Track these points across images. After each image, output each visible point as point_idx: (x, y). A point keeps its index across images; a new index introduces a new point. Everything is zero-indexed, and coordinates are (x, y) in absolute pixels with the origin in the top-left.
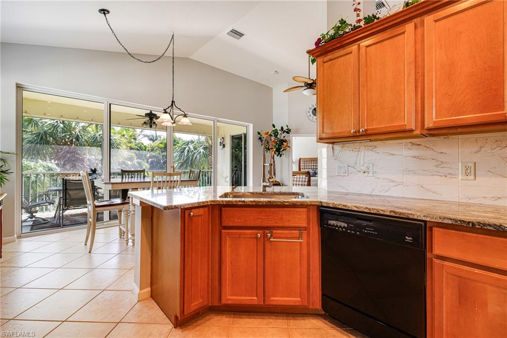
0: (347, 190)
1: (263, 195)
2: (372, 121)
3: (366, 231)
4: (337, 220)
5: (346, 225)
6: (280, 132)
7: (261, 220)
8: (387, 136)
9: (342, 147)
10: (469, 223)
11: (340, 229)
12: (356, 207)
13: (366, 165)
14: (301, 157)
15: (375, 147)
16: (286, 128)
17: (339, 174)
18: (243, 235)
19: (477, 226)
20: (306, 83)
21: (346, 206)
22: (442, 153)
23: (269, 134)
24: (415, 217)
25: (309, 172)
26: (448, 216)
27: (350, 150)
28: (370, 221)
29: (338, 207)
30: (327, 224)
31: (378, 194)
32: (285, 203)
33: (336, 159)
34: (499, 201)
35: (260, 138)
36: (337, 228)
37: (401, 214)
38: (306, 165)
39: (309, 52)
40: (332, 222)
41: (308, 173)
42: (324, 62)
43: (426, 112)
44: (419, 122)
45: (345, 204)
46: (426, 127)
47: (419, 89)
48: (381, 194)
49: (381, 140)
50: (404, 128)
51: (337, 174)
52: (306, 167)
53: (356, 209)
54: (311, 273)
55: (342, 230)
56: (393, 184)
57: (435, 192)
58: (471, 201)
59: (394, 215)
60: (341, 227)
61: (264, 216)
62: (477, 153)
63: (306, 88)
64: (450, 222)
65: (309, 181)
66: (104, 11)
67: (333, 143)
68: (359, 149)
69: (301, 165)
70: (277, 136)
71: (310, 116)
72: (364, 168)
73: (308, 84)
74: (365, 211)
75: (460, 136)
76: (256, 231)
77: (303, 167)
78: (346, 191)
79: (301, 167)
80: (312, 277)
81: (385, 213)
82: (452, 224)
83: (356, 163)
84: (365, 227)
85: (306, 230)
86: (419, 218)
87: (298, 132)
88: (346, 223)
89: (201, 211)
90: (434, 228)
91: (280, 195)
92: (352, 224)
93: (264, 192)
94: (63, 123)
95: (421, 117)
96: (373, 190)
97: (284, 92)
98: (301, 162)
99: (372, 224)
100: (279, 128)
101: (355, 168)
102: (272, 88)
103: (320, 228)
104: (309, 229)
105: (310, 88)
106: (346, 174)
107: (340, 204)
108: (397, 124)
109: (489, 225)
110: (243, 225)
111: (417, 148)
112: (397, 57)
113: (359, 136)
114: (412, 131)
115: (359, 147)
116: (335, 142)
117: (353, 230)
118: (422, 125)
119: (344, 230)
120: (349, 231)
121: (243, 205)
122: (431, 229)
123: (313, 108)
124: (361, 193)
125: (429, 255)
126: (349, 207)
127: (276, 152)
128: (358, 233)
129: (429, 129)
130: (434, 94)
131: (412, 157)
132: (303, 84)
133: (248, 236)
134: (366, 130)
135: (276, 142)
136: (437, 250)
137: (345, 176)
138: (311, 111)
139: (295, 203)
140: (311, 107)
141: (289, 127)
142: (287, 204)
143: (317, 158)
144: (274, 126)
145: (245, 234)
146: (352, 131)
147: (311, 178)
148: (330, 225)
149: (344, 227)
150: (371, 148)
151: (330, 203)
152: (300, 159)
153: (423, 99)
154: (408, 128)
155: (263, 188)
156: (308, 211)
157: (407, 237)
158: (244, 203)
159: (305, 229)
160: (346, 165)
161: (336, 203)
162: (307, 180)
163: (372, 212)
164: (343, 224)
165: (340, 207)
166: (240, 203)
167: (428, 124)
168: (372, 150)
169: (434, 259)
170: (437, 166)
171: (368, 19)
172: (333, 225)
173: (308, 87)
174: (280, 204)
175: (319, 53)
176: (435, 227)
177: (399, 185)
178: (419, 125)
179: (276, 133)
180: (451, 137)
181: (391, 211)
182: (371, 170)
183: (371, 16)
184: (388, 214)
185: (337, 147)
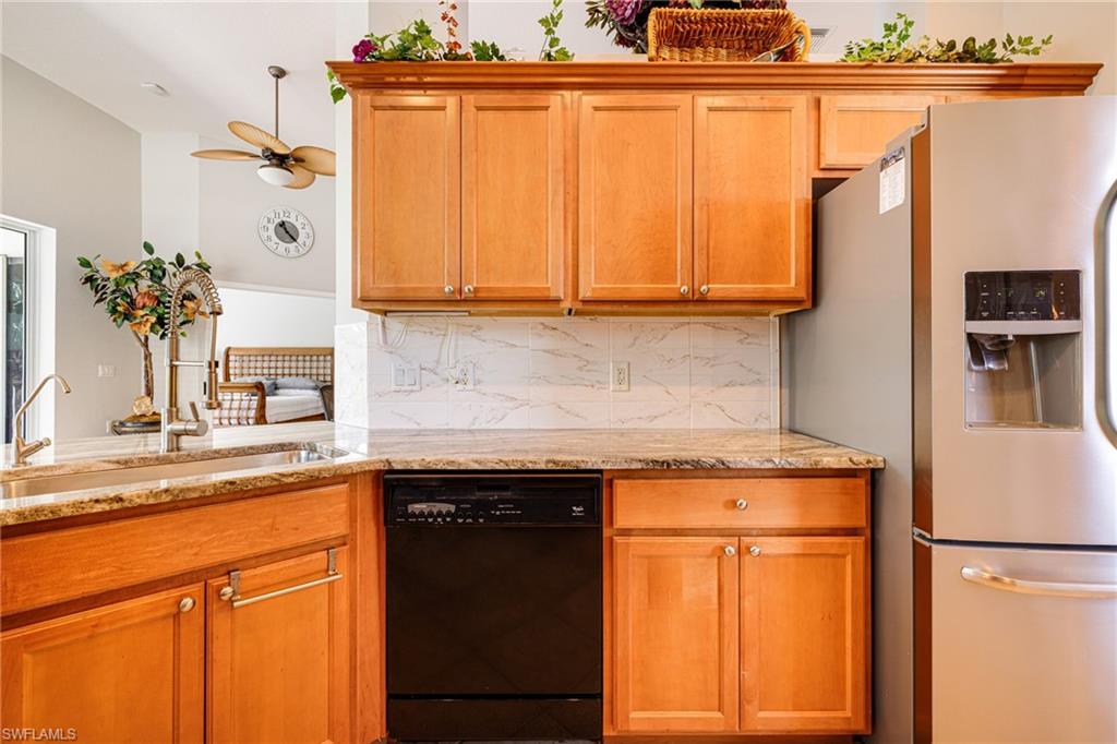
0: (418, 424)
1: (171, 462)
2: (488, 272)
3: (498, 513)
4: (430, 499)
5: (452, 508)
6: (171, 269)
7: (195, 550)
8: (506, 308)
9: (408, 325)
10: (663, 462)
11: (439, 520)
12: (476, 462)
13: (460, 366)
14: (232, 346)
15: (479, 328)
16: (196, 260)
17: (398, 388)
18: (111, 623)
19: (674, 467)
20: (267, 149)
21: (453, 462)
22: (587, 345)
23: (130, 269)
24: (589, 466)
25: (261, 384)
26: (633, 455)
27: (425, 332)
28: (506, 488)
29: (434, 467)
30: (407, 515)
31: (484, 426)
32: (286, 480)
33: (391, 353)
34: (656, 422)
35: (89, 279)
36: (430, 520)
37: (565, 464)
38: (245, 365)
39: (335, 67)
40: (417, 506)
41: (259, 387)
42: (375, 108)
43: (581, 270)
44: (570, 283)
45: (451, 458)
46: (580, 297)
47: (570, 224)
48: (492, 426)
49: (490, 315)
50: (546, 294)
51: (393, 388)
52: (245, 371)
53: (477, 467)
54: (358, 653)
55: (444, 520)
56: (511, 404)
57: (577, 415)
58: (625, 426)
59: (554, 468)
60: (439, 514)
61: (206, 534)
62: (630, 347)
63: (268, 163)
64: (639, 466)
65: (262, 406)
67: (385, 313)
68: (446, 330)
69: (231, 364)
70: (161, 279)
71: (269, 238)
72: (456, 373)
73: (274, 155)
74: (498, 467)
75: (612, 319)
76: (175, 593)
77: (237, 371)
78: (415, 427)
79: (231, 371)
80: (363, 663)
81: (538, 467)
82: (642, 469)
83: (438, 362)
84: (494, 505)
85: (345, 544)
86: (595, 467)
87: (233, 276)
88: (451, 502)
90: (616, 481)
91: (236, 455)
92: (467, 502)
93: (174, 454)
95: (573, 276)
96: (475, 418)
97: (193, 154)
98: (231, 358)
99: (509, 493)
100: (168, 258)
101: (435, 373)
102: (139, 135)
103: (383, 529)
104: (354, 540)
105: (278, 166)
106: (416, 388)
107: (440, 461)
108: (534, 284)
109: (687, 462)
110: (113, 586)
111: (552, 336)
112: (535, 153)
113: (461, 301)
114: (558, 301)
115: (444, 326)
116: (390, 312)
117: (469, 517)
118: (573, 294)
119: (448, 519)
120: (460, 521)
121: (111, 512)
122: (610, 483)
123: (278, 221)
124: (450, 427)
125: (606, 532)
126: (460, 464)
127: (158, 327)
128: (481, 520)
129: (585, 302)
130: (593, 239)
131: (545, 351)
132: (259, 152)
133: (136, 620)
134: (476, 290)
135: (157, 298)
136: (621, 521)
137: (412, 391)
138: (272, 227)
139: (316, 474)
140: (272, 216)
141: (205, 259)
142: (291, 480)
143: (333, 349)
144: (149, 248)
146: (446, 290)
147: (268, 398)
148: (413, 515)
149: (449, 514)
150: (470, 330)
151: (414, 461)
152: (229, 349)
153: (576, 243)
154: (553, 294)
155: (170, 441)
156: (352, 490)
157: (574, 508)
158: (116, 506)
159: (343, 541)
160: (416, 366)
161: (428, 459)
162: (254, 404)
163: (512, 468)
164: (445, 508)
165: (439, 467)
166: (98, 508)
167: (585, 293)
168: (471, 334)
169: (615, 538)
170: (580, 368)
171: (481, 50)
172: (422, 514)
173: (274, 161)
174: (266, 483)
175: (360, 79)
176: (618, 478)
177: (521, 405)
178: (570, 291)
179: (157, 271)
180: (600, 318)
181: (548, 462)
182: (469, 376)
183: (488, 45)
184: (543, 467)
185: (395, 324)
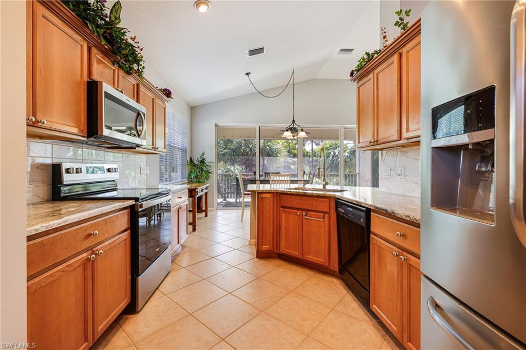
0: (390, 191)
5: (344, 211)
7: (300, 204)
9: (387, 153)
13: (400, 169)
15: (406, 153)
17: (385, 177)
27: (392, 156)
32: (314, 194)
33: (384, 164)
42: (359, 87)
46: (403, 137)
54: (332, 245)
56: (416, 186)
61: (302, 202)
66: (247, 74)
68: (397, 154)
72: (399, 172)
76: (296, 211)
83: (395, 167)
89: (268, 196)
94: (245, 140)
96: (405, 190)
101: (395, 171)
104: (331, 214)
106: (389, 177)
117: (346, 215)
119: (343, 214)
133: (294, 213)
139: (319, 195)
145: (292, 212)
148: (339, 211)
156: (330, 201)
157: (361, 219)
159: (327, 213)
160: (389, 168)
168: (404, 155)
174: (310, 194)
182: (403, 173)
